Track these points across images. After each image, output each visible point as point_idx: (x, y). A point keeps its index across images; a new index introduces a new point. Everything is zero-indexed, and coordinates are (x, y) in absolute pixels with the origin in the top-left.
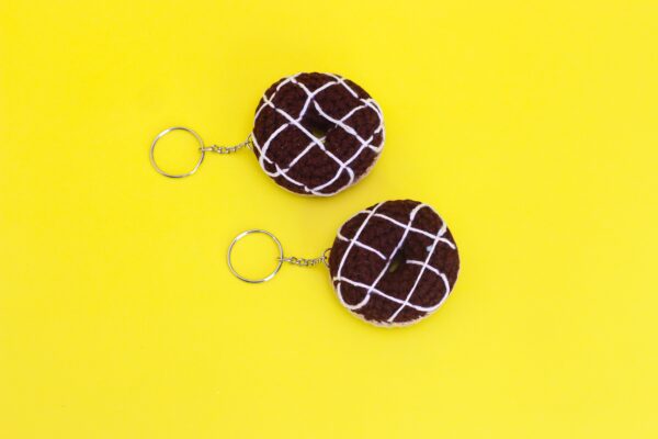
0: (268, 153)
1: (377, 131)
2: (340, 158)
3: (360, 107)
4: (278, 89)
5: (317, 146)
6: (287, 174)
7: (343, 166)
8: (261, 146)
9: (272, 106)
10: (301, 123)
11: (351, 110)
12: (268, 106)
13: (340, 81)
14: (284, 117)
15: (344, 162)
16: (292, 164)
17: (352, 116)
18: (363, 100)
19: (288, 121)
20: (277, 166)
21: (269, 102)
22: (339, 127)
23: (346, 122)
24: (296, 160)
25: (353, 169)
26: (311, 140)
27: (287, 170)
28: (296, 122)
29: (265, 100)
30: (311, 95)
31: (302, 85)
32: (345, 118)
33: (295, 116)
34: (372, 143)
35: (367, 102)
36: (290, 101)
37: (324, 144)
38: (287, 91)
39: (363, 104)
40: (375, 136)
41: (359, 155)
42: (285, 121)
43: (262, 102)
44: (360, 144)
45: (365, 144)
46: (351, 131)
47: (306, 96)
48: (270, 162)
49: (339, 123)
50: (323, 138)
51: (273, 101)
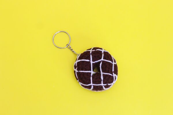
0: (78, 63)
1: (109, 84)
2: (93, 82)
3: (111, 75)
4: (97, 50)
5: (90, 73)
6: (77, 72)
7: (92, 84)
8: (78, 59)
9: (91, 53)
10: (93, 64)
11: (108, 73)
12: (90, 52)
13: (114, 63)
14: (90, 58)
15: (93, 83)
16: (80, 71)
17: (106, 75)
18: (113, 73)
19: (90, 60)
20: (77, 68)
21: (91, 51)
22: (101, 74)
23: (103, 75)
24: (82, 71)
25: (93, 87)
26: (91, 70)
27: (78, 71)
28: (92, 62)
29: (91, 49)
30: (102, 59)
31: (103, 55)
32: (104, 73)
33: (93, 61)
34: (105, 86)
35: (114, 75)
36: (96, 56)
37: (93, 74)
38: (98, 53)
39: (113, 74)
40: (107, 85)
41: (98, 86)
42: (90, 59)
43: (90, 49)
44: (101, 83)
45: (102, 84)
46: (102, 78)
47: (101, 59)
48: (76, 65)
49: (102, 73)
50: (94, 73)
51: (92, 52)
